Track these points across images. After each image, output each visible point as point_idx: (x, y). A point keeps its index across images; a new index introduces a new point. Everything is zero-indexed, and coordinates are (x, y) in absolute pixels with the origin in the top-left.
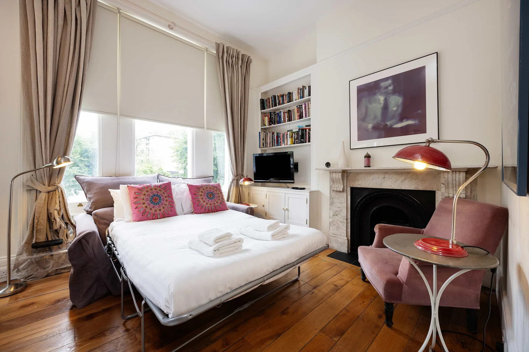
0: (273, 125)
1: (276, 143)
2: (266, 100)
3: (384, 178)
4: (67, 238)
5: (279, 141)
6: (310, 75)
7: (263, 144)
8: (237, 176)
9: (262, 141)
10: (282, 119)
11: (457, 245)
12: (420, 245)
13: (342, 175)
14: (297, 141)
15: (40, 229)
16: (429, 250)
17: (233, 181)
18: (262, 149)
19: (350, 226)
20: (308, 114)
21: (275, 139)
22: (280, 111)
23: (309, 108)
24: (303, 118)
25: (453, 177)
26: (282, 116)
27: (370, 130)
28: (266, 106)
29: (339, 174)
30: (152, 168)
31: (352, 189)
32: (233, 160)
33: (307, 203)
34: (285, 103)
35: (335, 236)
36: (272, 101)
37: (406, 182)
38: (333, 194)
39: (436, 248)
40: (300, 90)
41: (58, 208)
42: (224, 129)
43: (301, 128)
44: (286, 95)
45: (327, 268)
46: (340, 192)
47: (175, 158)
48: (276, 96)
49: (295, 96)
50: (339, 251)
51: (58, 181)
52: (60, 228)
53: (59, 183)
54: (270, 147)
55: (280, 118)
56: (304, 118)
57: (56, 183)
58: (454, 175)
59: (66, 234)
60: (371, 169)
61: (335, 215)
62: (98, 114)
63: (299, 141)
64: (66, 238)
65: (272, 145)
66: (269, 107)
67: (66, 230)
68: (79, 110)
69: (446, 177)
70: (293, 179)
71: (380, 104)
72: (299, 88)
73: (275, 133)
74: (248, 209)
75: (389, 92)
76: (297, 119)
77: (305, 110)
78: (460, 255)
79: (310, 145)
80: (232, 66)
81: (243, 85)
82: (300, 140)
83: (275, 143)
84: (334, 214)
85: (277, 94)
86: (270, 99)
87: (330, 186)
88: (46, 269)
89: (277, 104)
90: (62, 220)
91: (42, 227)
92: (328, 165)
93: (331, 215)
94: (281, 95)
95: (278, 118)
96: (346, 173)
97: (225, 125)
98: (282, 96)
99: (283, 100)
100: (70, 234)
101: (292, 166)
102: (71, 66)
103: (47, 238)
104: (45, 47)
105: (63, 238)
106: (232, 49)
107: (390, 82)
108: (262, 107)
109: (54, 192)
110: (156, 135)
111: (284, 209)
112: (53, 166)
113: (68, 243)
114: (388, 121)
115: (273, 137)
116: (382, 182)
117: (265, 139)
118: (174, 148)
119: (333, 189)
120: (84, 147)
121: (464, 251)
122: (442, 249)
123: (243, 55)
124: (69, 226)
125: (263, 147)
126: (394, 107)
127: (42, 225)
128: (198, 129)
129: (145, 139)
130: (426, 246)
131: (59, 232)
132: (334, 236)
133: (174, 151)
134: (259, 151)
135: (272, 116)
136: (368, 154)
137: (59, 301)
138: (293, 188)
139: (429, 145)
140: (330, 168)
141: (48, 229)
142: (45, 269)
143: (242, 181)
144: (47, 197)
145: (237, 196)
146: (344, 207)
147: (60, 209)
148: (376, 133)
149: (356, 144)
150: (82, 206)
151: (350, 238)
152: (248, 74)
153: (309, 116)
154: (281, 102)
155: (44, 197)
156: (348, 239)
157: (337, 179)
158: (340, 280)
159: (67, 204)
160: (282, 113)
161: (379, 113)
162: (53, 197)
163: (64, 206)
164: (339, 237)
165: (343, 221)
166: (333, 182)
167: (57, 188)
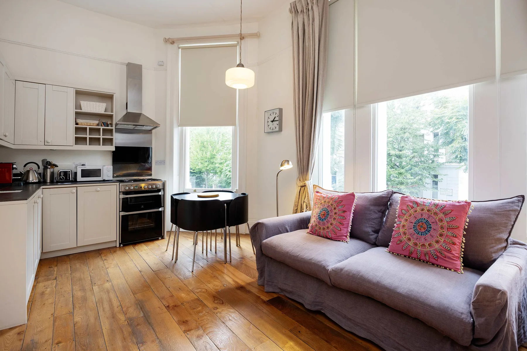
167: (305, 184)
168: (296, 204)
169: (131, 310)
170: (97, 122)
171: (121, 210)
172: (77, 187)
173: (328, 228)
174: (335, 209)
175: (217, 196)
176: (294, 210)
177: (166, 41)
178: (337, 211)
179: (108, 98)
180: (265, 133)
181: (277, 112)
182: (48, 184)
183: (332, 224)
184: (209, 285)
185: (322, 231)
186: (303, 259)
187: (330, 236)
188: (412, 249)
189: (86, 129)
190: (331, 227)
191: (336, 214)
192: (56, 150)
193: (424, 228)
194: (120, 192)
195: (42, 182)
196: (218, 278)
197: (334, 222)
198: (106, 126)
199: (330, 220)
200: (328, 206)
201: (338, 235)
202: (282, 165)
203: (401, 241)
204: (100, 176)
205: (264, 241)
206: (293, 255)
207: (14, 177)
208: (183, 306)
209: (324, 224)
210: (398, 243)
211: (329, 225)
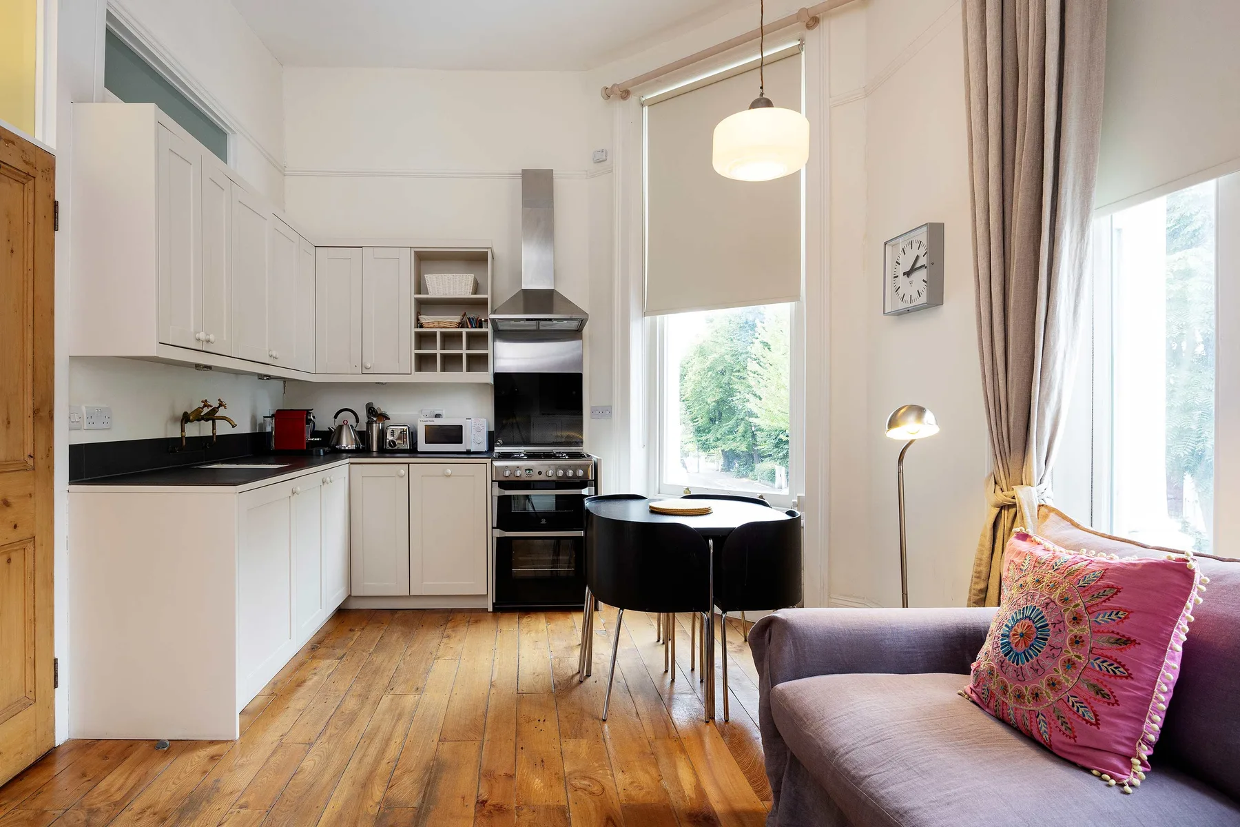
167: (1014, 498)
168: (981, 568)
169: (407, 781)
170: (457, 319)
171: (495, 525)
172: (409, 464)
173: (1036, 696)
174: (1076, 620)
175: (704, 512)
176: (973, 592)
177: (608, 94)
178: (1084, 630)
179: (476, 259)
180: (884, 313)
181: (922, 236)
182: (375, 454)
183: (1053, 684)
184: (619, 777)
185: (1011, 703)
186: (876, 799)
187: (1045, 736)
189: (434, 334)
190: (1051, 698)
191: (1077, 642)
192: (386, 383)
194: (493, 481)
195: (363, 449)
196: (656, 764)
197: (1068, 681)
198: (476, 327)
199: (1047, 663)
200: (1048, 604)
201: (1079, 741)
202: (892, 423)
204: (461, 443)
205: (780, 686)
206: (845, 769)
207: (311, 438)
208: (516, 816)
209: (1020, 676)
211: (1042, 685)
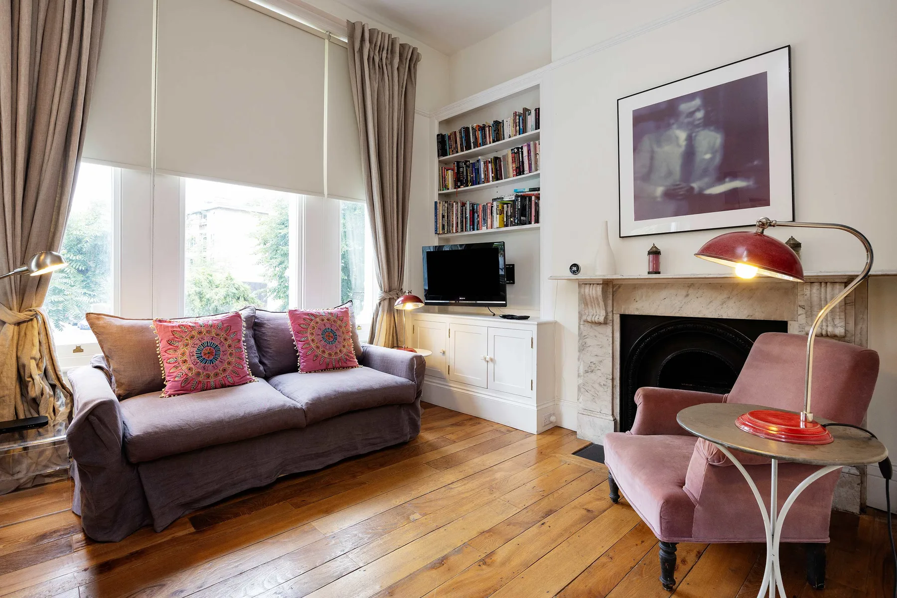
0: (462, 188)
1: (470, 225)
2: (449, 137)
3: (687, 295)
4: (55, 414)
5: (476, 221)
6: (537, 87)
7: (443, 226)
8: (390, 291)
9: (441, 221)
10: (483, 176)
11: (814, 423)
12: (747, 423)
13: (603, 289)
14: (512, 219)
15: (4, 397)
16: (762, 432)
17: (382, 303)
18: (440, 236)
19: (619, 393)
20: (534, 165)
21: (468, 215)
22: (476, 159)
23: (536, 154)
24: (523, 174)
25: (821, 294)
26: (482, 170)
27: (659, 199)
28: (450, 148)
29: (597, 287)
30: (211, 276)
31: (624, 318)
32: (381, 259)
33: (532, 347)
34: (488, 143)
35: (589, 414)
36: (461, 138)
37: (731, 303)
38: (587, 329)
39: (775, 429)
40: (517, 117)
41: (38, 356)
42: (363, 195)
43: (520, 194)
44: (489, 126)
45: (572, 477)
46: (600, 324)
47: (260, 256)
48: (469, 128)
49: (508, 129)
50: (596, 444)
51: (37, 302)
52: (42, 394)
53: (39, 305)
54: (457, 232)
55: (478, 173)
56: (527, 174)
57: (34, 304)
58: (823, 290)
59: (52, 407)
60: (660, 277)
61: (590, 370)
62: (113, 168)
63: (516, 221)
64: (52, 414)
65: (462, 229)
66: (455, 151)
67: (52, 399)
68: (78, 160)
69: (808, 293)
70: (505, 299)
71: (679, 146)
72: (516, 112)
73: (468, 203)
74: (412, 359)
75: (697, 122)
76: (512, 175)
77: (529, 159)
78: (819, 441)
79: (539, 228)
80: (381, 67)
81: (403, 107)
82: (517, 218)
83: (468, 225)
84: (587, 369)
85: (472, 123)
86: (458, 134)
87: (579, 313)
88: (16, 475)
89: (472, 144)
90: (45, 379)
91: (7, 392)
92: (575, 268)
93: (582, 371)
94: (479, 126)
95: (473, 172)
96: (611, 286)
97: (366, 189)
98: (482, 128)
99: (484, 137)
100: (60, 407)
101: (501, 272)
102: (64, 74)
103: (16, 414)
104: (16, 38)
105: (47, 415)
106: (380, 34)
107: (697, 102)
108: (440, 151)
109: (31, 322)
110: (221, 208)
111: (485, 358)
112: (29, 271)
113: (57, 424)
114: (694, 182)
115: (463, 211)
116: (683, 303)
117: (447, 216)
118: (258, 236)
119: (584, 318)
120: (75, 233)
121: (827, 432)
122: (786, 429)
123: (402, 46)
124: (58, 391)
125: (444, 233)
126: (705, 154)
127: (7, 389)
128: (311, 197)
129: (199, 215)
130: (756, 425)
131: (38, 403)
132: (586, 414)
133: (258, 242)
134: (434, 242)
135: (461, 169)
136: (654, 246)
137: (43, 536)
138: (505, 317)
139: (762, 232)
140: (580, 276)
141: (19, 396)
142: (13, 475)
143: (400, 303)
144: (15, 333)
145: (390, 333)
146: (607, 356)
147: (41, 357)
148: (672, 206)
149: (633, 227)
150: (82, 351)
151: (618, 418)
152: (412, 84)
153: (536, 170)
154: (480, 141)
155: (10, 334)
156: (615, 420)
157: (593, 298)
158: (598, 500)
159: (55, 348)
160: (482, 163)
161: (676, 165)
162: (28, 333)
163: (48, 350)
164: (598, 416)
165: (605, 383)
166: (586, 304)
173: (224, 370)
174: (226, 339)
178: (229, 342)
183: (229, 363)
185: (212, 380)
187: (231, 381)
188: (328, 360)
191: (230, 347)
193: (332, 337)
197: (232, 359)
199: (225, 357)
203: (317, 356)
209: (216, 367)
210: (314, 359)
211: (226, 365)
